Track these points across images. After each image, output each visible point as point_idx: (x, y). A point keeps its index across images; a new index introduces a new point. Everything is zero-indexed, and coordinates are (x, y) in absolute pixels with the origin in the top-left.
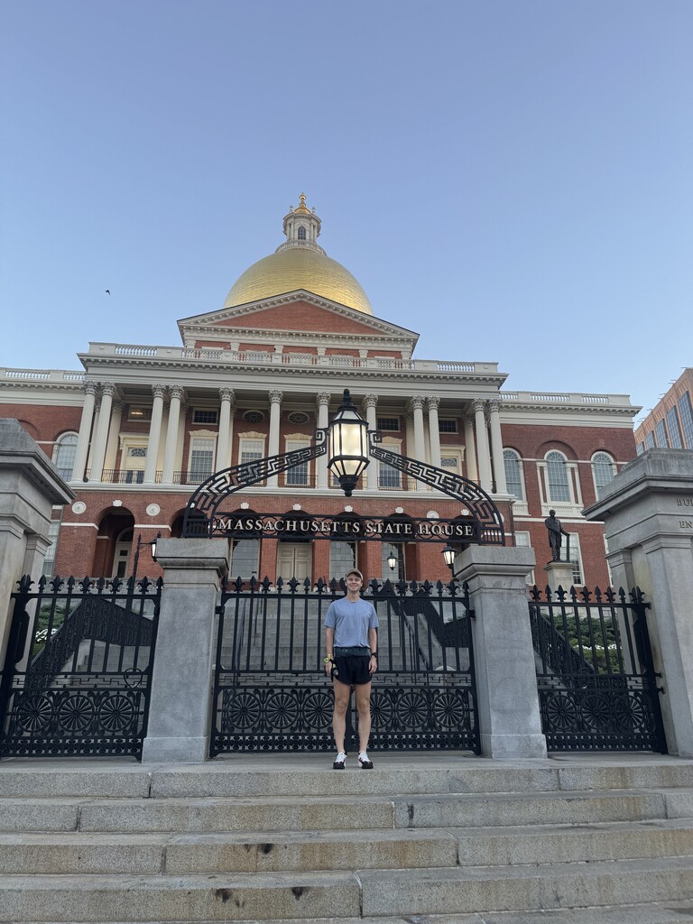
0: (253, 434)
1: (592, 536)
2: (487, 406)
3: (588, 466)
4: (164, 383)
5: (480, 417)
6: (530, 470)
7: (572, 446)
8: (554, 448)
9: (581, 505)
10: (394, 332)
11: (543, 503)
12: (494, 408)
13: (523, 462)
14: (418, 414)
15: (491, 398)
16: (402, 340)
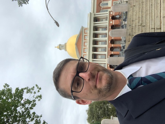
0: (98, 50)
2: (94, 15)
5: (96, 16)
6: (103, 9)
7: (100, 2)
8: (100, 5)
9: (109, 1)
10: (82, 30)
12: (95, 14)
14: (96, 25)
15: (93, 14)
16: (83, 28)
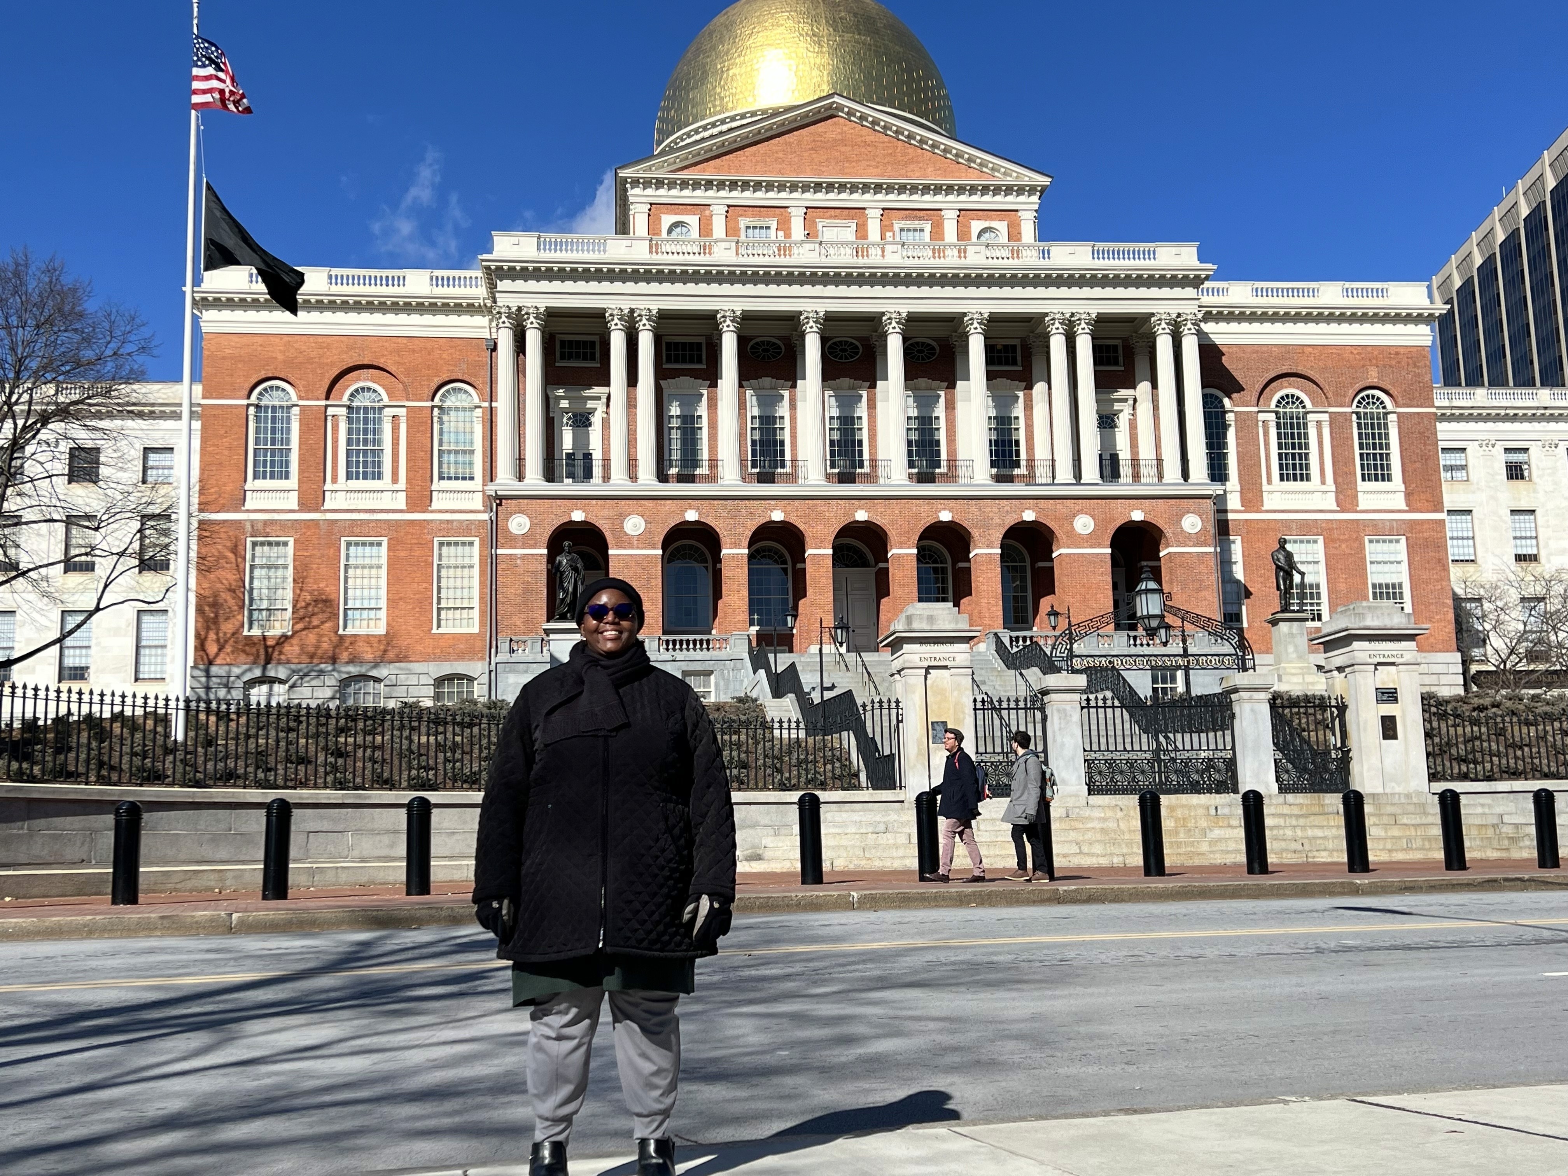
0: (766, 380)
1: (1347, 540)
2: (1176, 325)
3: (1346, 417)
4: (626, 305)
5: (1164, 343)
6: (1246, 427)
7: (1320, 381)
8: (1290, 385)
9: (1331, 486)
10: (1005, 174)
11: (1265, 487)
12: (1188, 328)
13: (1236, 413)
15: (1188, 310)
16: (1020, 191)
